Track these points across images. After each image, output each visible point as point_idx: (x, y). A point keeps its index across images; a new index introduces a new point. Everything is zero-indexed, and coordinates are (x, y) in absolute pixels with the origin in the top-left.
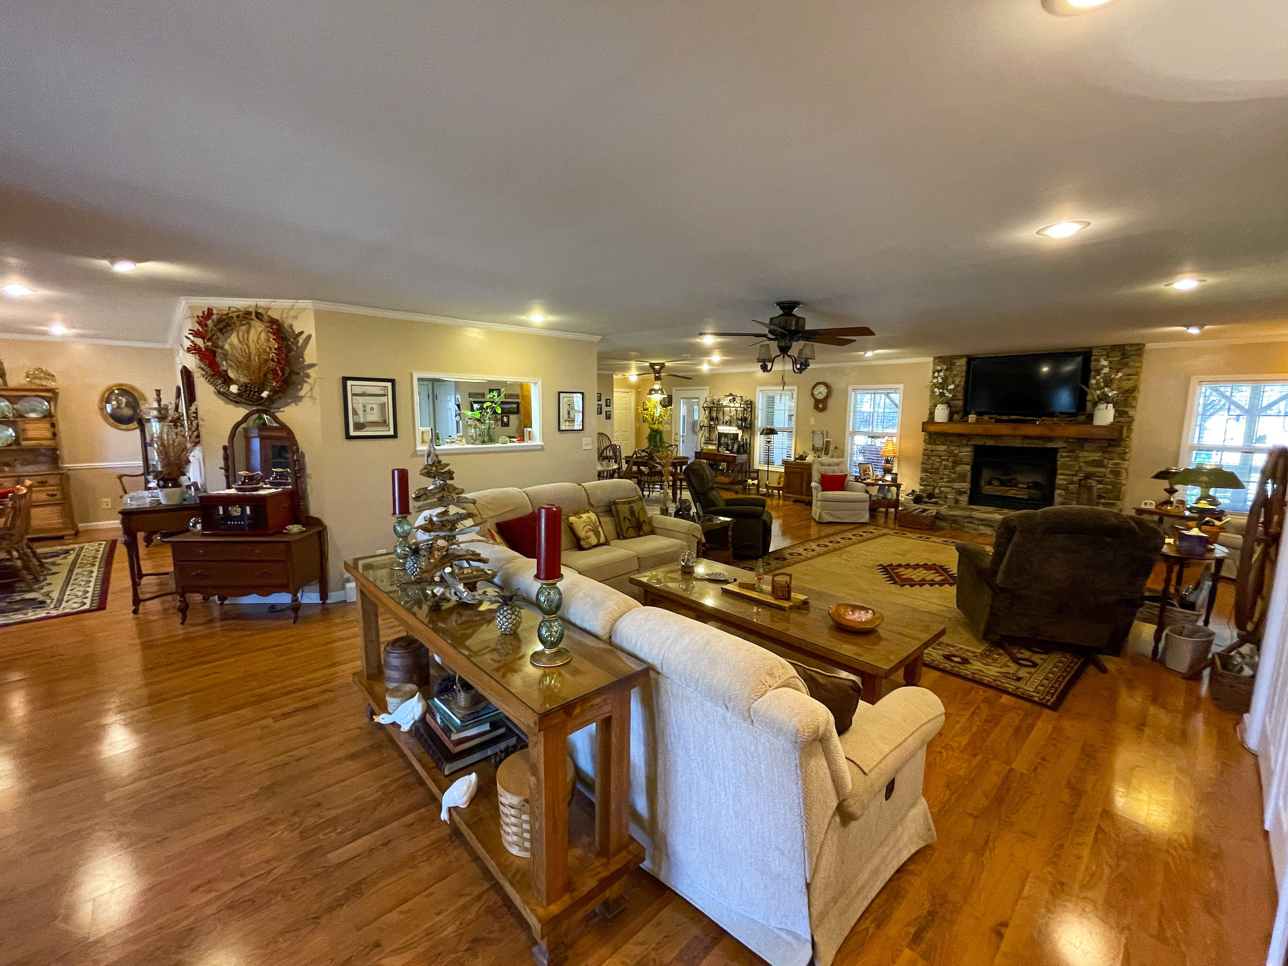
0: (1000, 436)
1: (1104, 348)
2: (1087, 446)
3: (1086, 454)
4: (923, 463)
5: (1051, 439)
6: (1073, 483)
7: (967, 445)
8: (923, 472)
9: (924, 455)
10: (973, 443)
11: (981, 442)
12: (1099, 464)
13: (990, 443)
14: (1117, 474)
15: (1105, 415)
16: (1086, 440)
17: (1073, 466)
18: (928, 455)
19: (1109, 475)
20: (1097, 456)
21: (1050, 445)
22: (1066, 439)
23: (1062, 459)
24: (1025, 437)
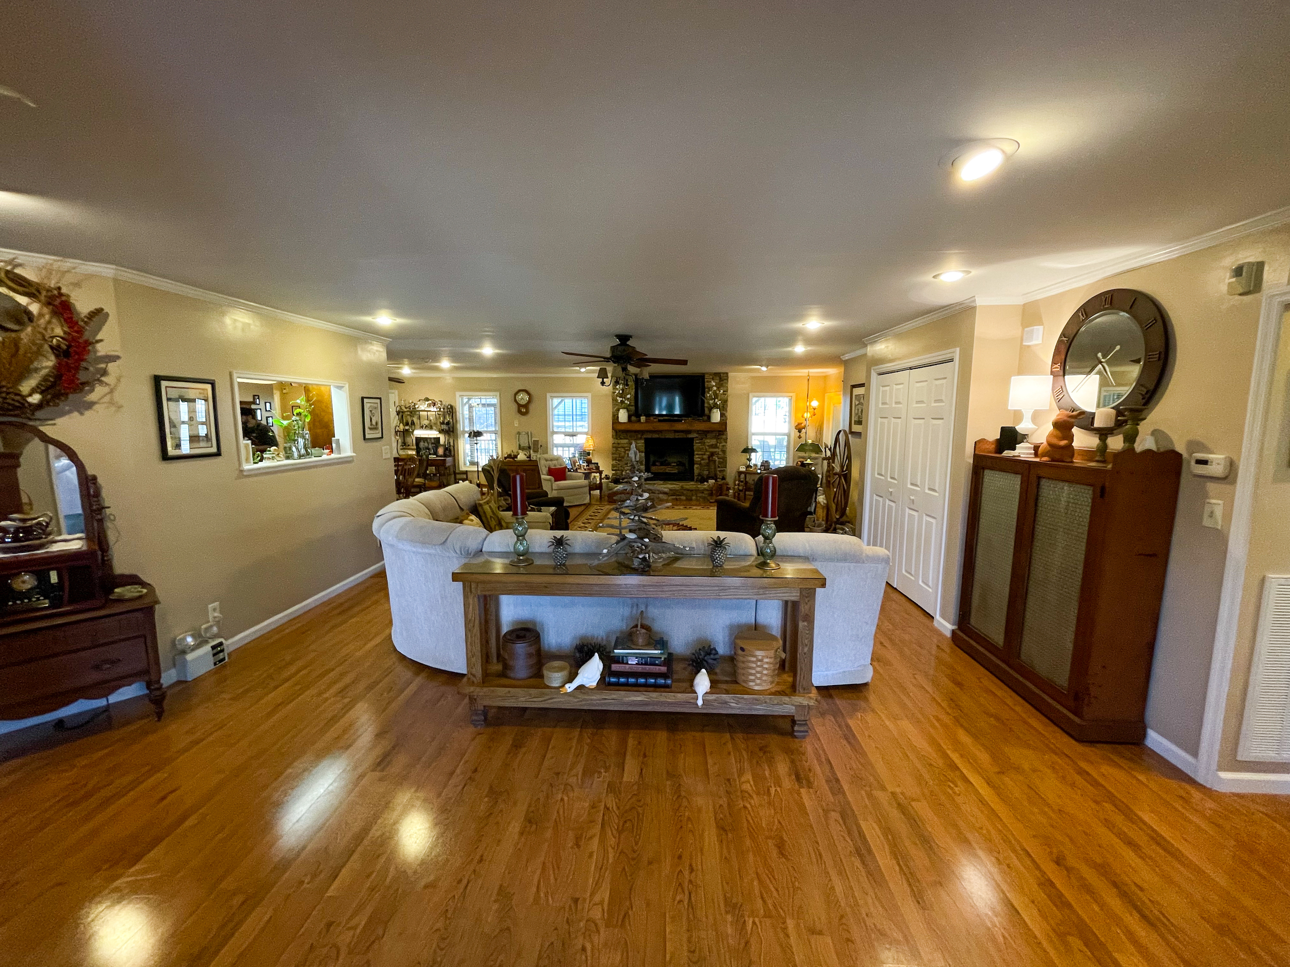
0: (661, 431)
1: (710, 374)
2: (709, 435)
3: (708, 441)
4: (613, 454)
5: (689, 432)
6: (703, 459)
7: (641, 439)
8: (613, 460)
9: (613, 447)
10: (645, 436)
11: (649, 436)
12: (715, 446)
13: (656, 436)
14: (724, 452)
15: (716, 416)
16: (708, 432)
17: (703, 448)
18: (616, 447)
19: (720, 453)
20: (713, 442)
21: (690, 436)
22: (698, 432)
23: (697, 445)
24: (676, 431)
